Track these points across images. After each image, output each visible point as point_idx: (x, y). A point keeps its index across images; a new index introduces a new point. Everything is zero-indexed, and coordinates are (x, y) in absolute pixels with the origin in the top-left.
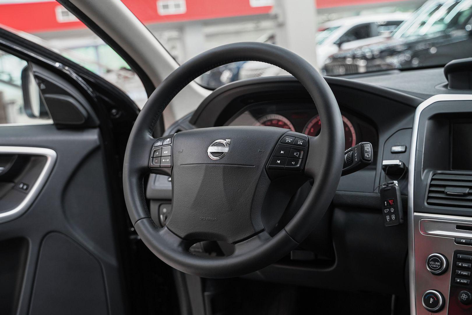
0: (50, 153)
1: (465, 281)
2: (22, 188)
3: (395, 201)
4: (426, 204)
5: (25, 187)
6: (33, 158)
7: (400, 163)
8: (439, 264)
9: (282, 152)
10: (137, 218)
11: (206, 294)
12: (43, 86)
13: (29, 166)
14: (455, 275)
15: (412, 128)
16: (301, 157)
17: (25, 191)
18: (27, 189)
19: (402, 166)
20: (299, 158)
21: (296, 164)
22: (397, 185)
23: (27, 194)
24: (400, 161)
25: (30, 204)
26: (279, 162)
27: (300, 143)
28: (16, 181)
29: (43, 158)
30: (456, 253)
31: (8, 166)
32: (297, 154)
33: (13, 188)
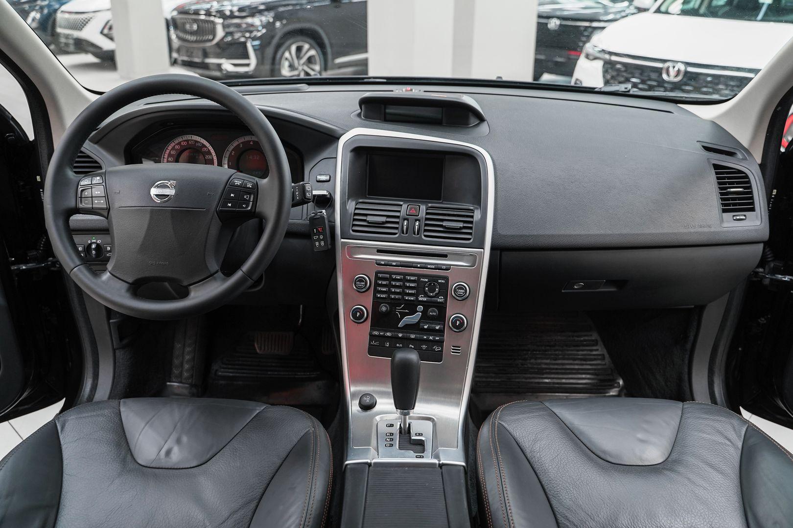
1: (384, 296)
3: (324, 229)
4: (351, 231)
7: (327, 194)
8: (364, 283)
9: (232, 195)
10: (72, 266)
11: (111, 321)
14: (376, 291)
15: (336, 157)
16: (252, 200)
19: (328, 196)
20: (249, 201)
21: (247, 207)
22: (325, 214)
24: (327, 191)
26: (230, 205)
27: (249, 185)
30: (377, 273)
32: (247, 197)
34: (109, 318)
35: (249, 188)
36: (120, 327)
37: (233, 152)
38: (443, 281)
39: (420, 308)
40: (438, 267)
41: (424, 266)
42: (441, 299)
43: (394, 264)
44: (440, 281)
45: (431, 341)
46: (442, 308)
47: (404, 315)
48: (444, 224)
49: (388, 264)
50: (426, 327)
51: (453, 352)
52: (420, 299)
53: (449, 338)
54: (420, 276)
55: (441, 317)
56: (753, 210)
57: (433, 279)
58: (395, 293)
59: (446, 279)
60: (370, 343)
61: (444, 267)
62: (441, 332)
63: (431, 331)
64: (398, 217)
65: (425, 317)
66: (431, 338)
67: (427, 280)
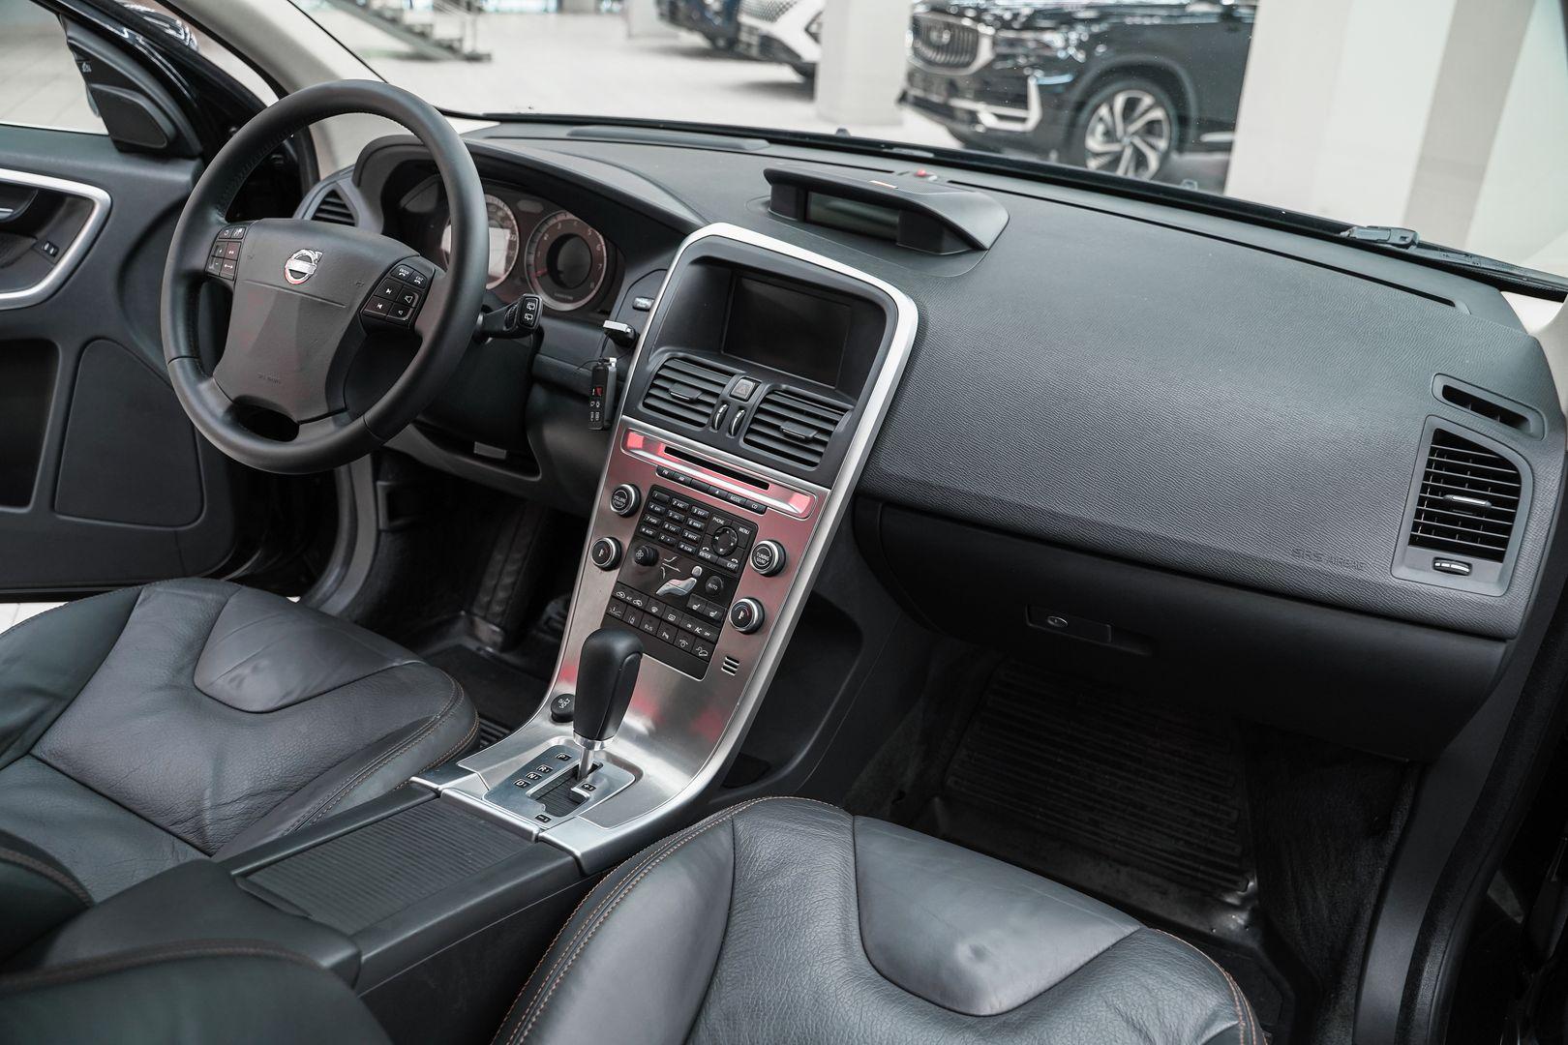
0: (99, 195)
1: (651, 533)
2: (48, 251)
3: (604, 392)
4: (641, 405)
5: (52, 251)
6: (68, 199)
7: (629, 330)
8: (624, 500)
9: (388, 291)
10: (174, 355)
11: (380, 483)
12: (86, 68)
13: (62, 212)
14: (644, 523)
15: (667, 270)
16: (413, 305)
17: (51, 258)
18: (54, 255)
19: (631, 336)
20: (410, 305)
21: (404, 315)
22: (613, 365)
23: (56, 264)
24: (629, 326)
25: (59, 282)
26: (380, 306)
27: (418, 281)
28: (40, 235)
29: (84, 204)
30: (655, 488)
31: (23, 208)
32: (409, 299)
33: (32, 247)
34: (376, 477)
35: (416, 284)
36: (392, 497)
37: (547, 235)
38: (746, 532)
39: (698, 570)
40: (746, 504)
41: (725, 496)
42: (732, 564)
43: (682, 479)
44: (741, 530)
45: (696, 635)
46: (731, 580)
47: (672, 575)
48: (787, 427)
49: (673, 476)
50: (695, 607)
51: (725, 668)
52: (702, 554)
53: (729, 639)
54: (714, 511)
55: (723, 597)
56: (1499, 557)
57: (733, 521)
58: (668, 531)
59: (753, 528)
60: (608, 608)
61: (755, 506)
62: (717, 624)
63: (700, 617)
64: (716, 395)
65: (699, 589)
66: (698, 630)
67: (722, 522)
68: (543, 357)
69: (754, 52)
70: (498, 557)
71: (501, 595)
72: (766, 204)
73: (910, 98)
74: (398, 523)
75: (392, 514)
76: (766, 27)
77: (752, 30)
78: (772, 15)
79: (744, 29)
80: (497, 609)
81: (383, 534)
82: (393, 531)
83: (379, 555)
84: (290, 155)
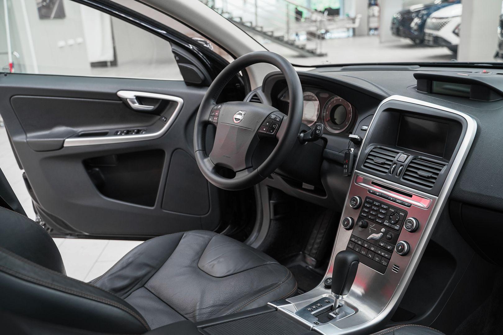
0: (180, 100)
1: (365, 215)
2: (164, 120)
4: (362, 166)
5: (165, 120)
6: (171, 102)
7: (359, 138)
8: (355, 202)
9: (267, 124)
10: (197, 150)
12: (177, 58)
13: (168, 107)
14: (363, 211)
15: (373, 115)
16: (276, 129)
17: (164, 122)
18: (166, 121)
19: (359, 140)
22: (352, 151)
23: (166, 124)
24: (359, 136)
25: (166, 130)
26: (264, 129)
27: (278, 119)
28: (162, 115)
29: (175, 103)
30: (367, 198)
31: (157, 106)
32: (274, 126)
33: (159, 119)
34: (270, 199)
35: (277, 121)
36: (275, 206)
37: (330, 105)
38: (403, 214)
39: (383, 230)
40: (403, 203)
41: (395, 200)
42: (397, 227)
43: (378, 194)
44: (401, 213)
45: (382, 256)
46: (397, 233)
47: (373, 232)
48: (420, 172)
49: (374, 193)
50: (382, 244)
51: (393, 270)
52: (385, 223)
53: (395, 258)
54: (390, 206)
55: (394, 240)
57: (398, 210)
58: (372, 214)
59: (406, 213)
60: (348, 245)
61: (407, 204)
62: (391, 251)
63: (384, 249)
64: (391, 161)
65: (384, 238)
66: (383, 254)
67: (393, 211)
68: (327, 150)
69: (431, 43)
70: (315, 232)
71: (316, 246)
72: (415, 88)
73: (500, 55)
74: (278, 217)
75: (275, 213)
76: (436, 33)
77: (430, 35)
78: (438, 27)
79: (426, 34)
80: (314, 251)
81: (272, 221)
82: (276, 220)
83: (270, 229)
84: (242, 84)
